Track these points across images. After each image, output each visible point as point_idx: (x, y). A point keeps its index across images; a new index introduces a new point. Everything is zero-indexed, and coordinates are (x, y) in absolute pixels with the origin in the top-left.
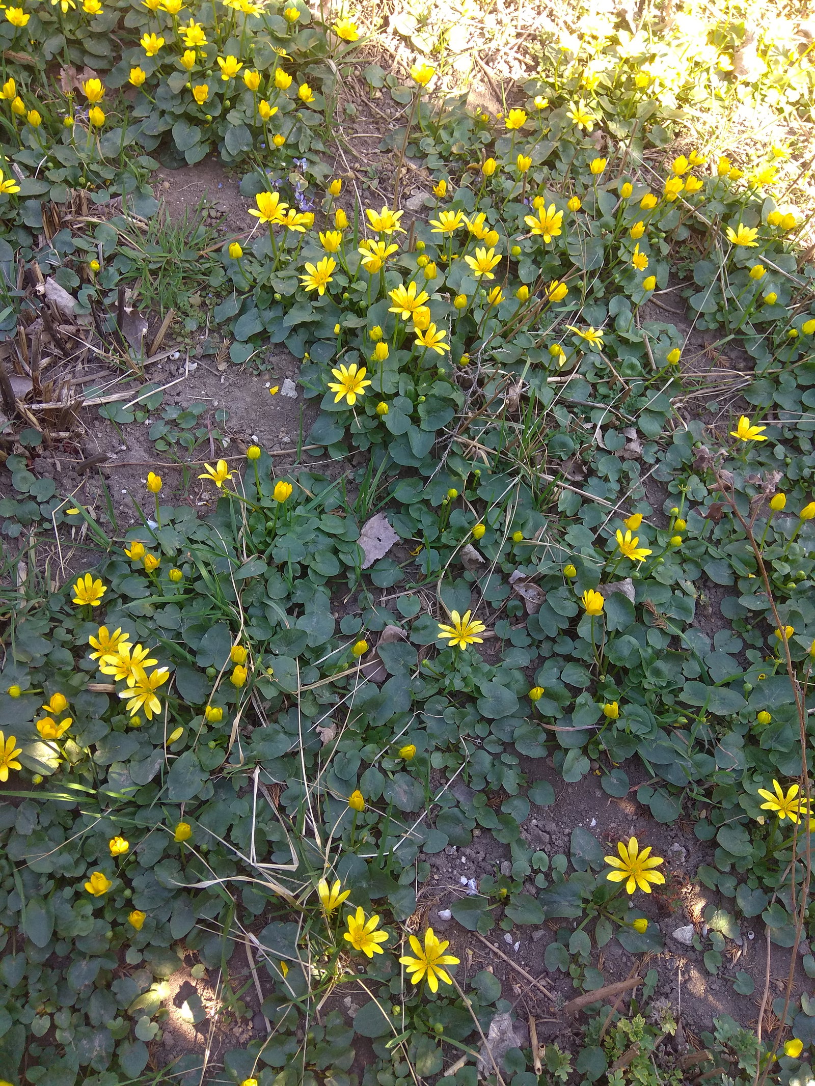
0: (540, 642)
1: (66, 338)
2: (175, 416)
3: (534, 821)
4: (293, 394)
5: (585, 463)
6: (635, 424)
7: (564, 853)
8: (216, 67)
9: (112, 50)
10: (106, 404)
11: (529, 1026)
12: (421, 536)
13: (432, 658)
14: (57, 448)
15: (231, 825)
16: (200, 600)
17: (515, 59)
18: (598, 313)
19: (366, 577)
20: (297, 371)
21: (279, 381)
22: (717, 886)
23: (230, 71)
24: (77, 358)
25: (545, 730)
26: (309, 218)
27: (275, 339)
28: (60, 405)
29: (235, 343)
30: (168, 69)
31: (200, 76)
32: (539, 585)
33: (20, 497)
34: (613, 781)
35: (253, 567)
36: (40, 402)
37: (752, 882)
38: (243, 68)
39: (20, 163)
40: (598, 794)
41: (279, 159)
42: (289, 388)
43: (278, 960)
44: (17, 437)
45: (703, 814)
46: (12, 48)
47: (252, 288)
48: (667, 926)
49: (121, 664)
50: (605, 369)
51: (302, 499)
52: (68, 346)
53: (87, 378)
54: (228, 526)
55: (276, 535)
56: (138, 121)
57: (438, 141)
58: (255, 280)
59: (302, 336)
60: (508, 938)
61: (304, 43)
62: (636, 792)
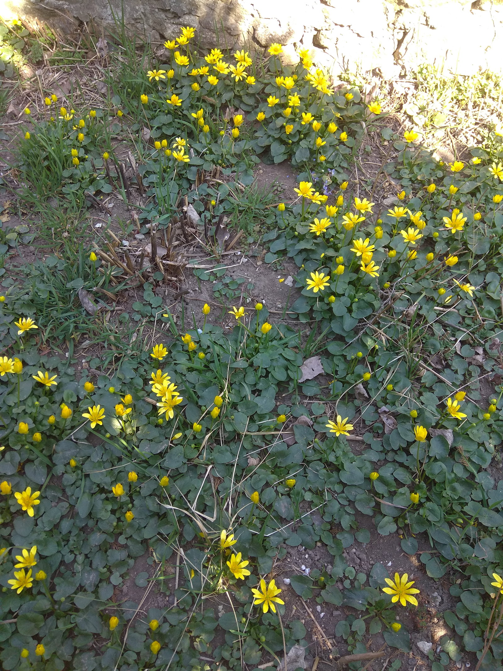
0: (388, 451)
1: (190, 234)
2: (228, 282)
3: (354, 550)
4: (290, 284)
5: (446, 360)
6: (484, 345)
7: (366, 574)
8: (301, 118)
9: (255, 103)
10: (197, 269)
11: (314, 661)
12: (337, 374)
13: (323, 441)
14: (169, 284)
15: (190, 490)
16: (210, 372)
17: (471, 136)
18: (479, 279)
19: (300, 387)
20: (296, 273)
21: (285, 276)
22: (454, 626)
23: (306, 120)
24: (192, 245)
25: (376, 501)
26: (324, 198)
27: (289, 255)
28: (176, 264)
29: (269, 253)
30: (278, 115)
31: (292, 121)
32: (396, 419)
33: (145, 303)
34: (409, 544)
35: (241, 363)
36: (168, 260)
37: (477, 632)
38: (314, 120)
39: (195, 149)
40: (398, 549)
41: (322, 168)
42: (289, 281)
43: (191, 568)
44: (153, 275)
45: (459, 581)
46: (208, 95)
47: (286, 227)
48: (415, 638)
49: (162, 390)
50: (472, 310)
51: (278, 337)
52: (190, 238)
53: (193, 255)
54: (236, 341)
55: (258, 352)
56: (257, 138)
57: (412, 172)
58: (289, 224)
59: (304, 255)
60: (319, 608)
61: (352, 112)
62: (421, 554)
